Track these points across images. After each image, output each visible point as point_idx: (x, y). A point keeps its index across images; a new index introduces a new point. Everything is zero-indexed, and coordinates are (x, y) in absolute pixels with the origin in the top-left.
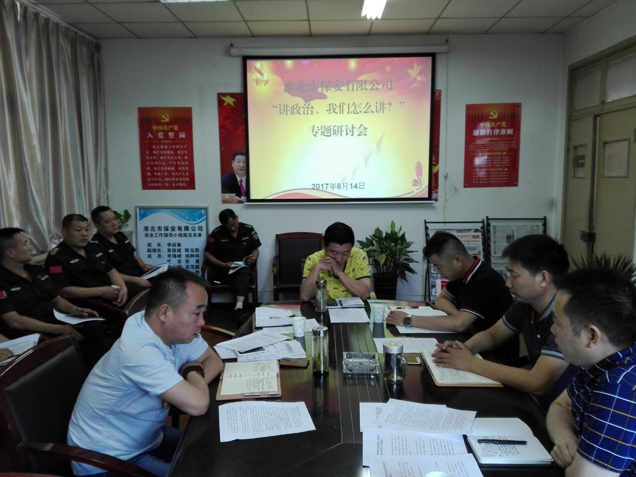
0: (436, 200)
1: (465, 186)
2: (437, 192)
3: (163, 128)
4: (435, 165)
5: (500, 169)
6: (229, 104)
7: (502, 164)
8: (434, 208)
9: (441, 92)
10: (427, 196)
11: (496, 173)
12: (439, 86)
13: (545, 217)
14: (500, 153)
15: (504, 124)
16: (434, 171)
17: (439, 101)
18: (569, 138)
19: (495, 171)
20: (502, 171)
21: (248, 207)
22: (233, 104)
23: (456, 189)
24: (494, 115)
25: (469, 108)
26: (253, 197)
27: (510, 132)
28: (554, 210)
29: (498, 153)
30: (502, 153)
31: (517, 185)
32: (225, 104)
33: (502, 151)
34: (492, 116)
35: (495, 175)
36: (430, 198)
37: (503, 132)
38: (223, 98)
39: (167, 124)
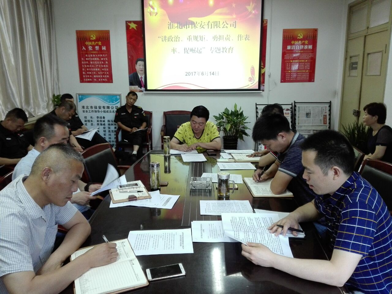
0: (263, 91)
1: (281, 82)
2: (264, 86)
3: (92, 43)
4: (263, 68)
5: (304, 71)
6: (133, 28)
7: (304, 68)
8: (262, 96)
9: (267, 21)
10: (257, 88)
11: (301, 74)
12: (266, 17)
13: (331, 101)
14: (304, 61)
15: (306, 42)
16: (262, 72)
17: (266, 27)
18: (347, 51)
19: (300, 72)
20: (304, 72)
21: (145, 94)
22: (135, 28)
23: (276, 84)
24: (300, 36)
25: (285, 32)
26: (149, 88)
27: (310, 47)
28: (336, 97)
29: (302, 61)
30: (305, 61)
31: (314, 81)
32: (130, 28)
33: (305, 59)
34: (299, 37)
35: (300, 74)
36: (259, 89)
37: (306, 47)
38: (129, 24)
39: (95, 41)
